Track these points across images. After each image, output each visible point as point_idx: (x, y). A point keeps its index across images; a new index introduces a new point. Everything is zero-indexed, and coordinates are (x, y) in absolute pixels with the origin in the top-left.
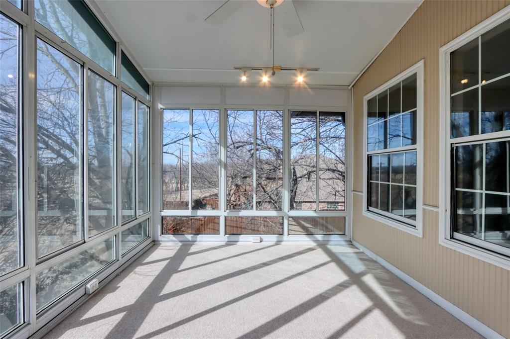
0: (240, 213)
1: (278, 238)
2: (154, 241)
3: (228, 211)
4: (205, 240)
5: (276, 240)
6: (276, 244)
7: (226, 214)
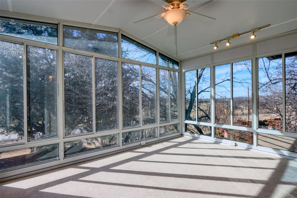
0: (222, 126)
1: (248, 145)
2: (182, 134)
3: (216, 124)
4: (203, 138)
5: (247, 147)
6: (246, 150)
7: (214, 126)
